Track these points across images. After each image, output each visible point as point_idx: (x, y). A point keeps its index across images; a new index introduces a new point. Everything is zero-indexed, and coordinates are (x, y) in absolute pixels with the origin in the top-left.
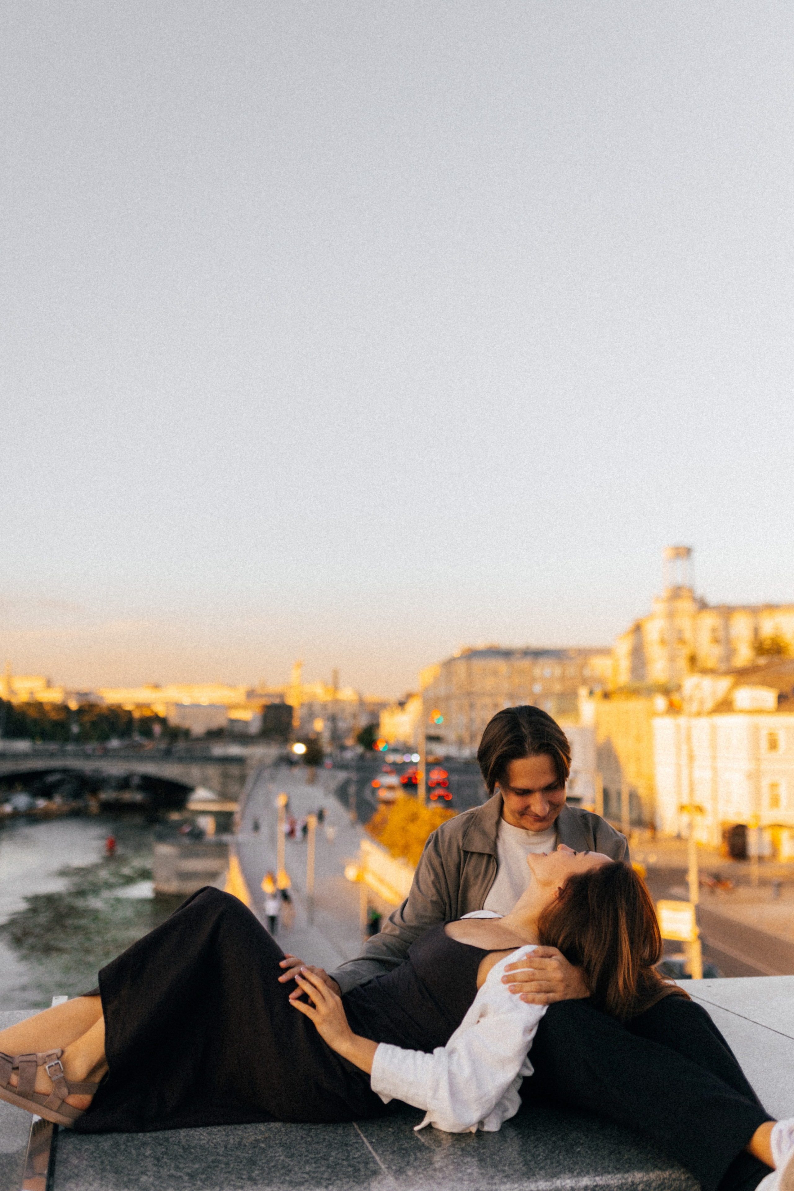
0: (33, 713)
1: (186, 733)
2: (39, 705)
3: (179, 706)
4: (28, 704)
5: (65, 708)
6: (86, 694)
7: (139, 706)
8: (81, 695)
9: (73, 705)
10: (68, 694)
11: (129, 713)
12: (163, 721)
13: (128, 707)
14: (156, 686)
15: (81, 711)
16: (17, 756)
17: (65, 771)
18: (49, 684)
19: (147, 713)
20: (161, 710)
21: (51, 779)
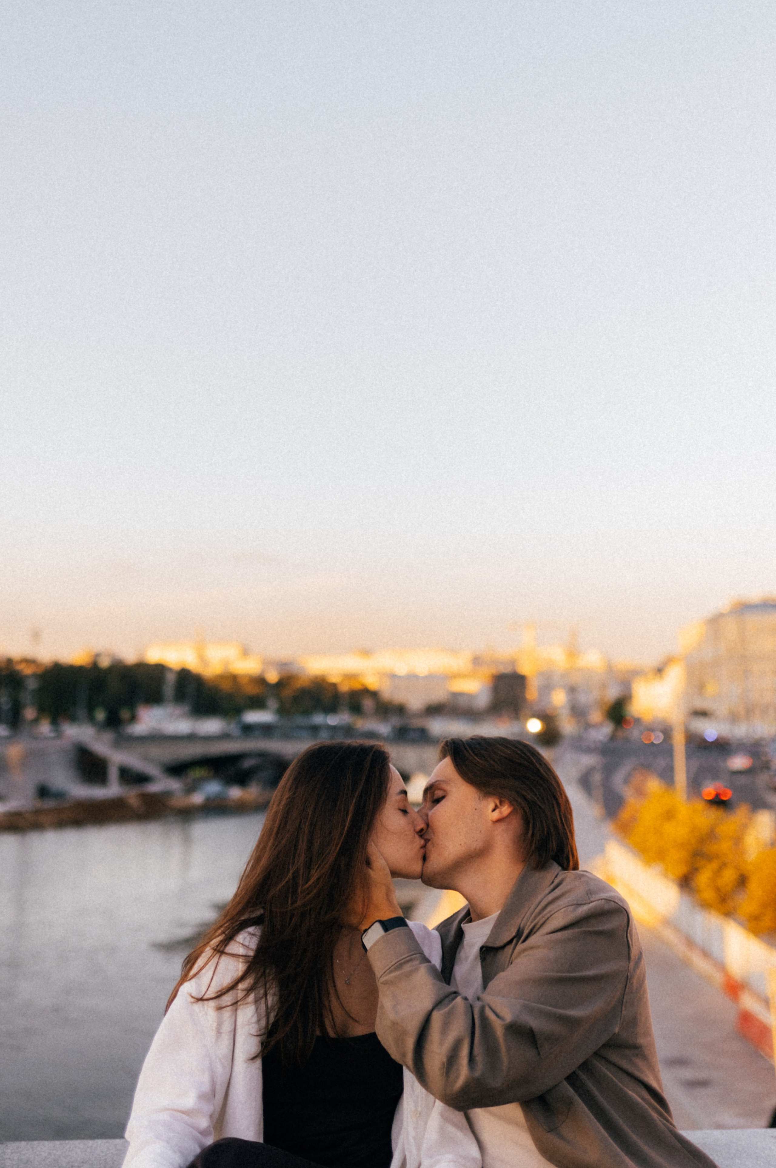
0: (226, 686)
1: (400, 710)
2: (234, 678)
3: (393, 676)
4: (221, 677)
5: (261, 681)
6: (285, 664)
7: (350, 677)
8: (283, 665)
9: (273, 677)
10: (267, 663)
11: (334, 685)
12: (374, 694)
13: (334, 679)
14: (366, 653)
15: (281, 684)
16: (208, 739)
17: (262, 755)
18: (245, 652)
19: (357, 686)
20: (372, 682)
21: (247, 764)
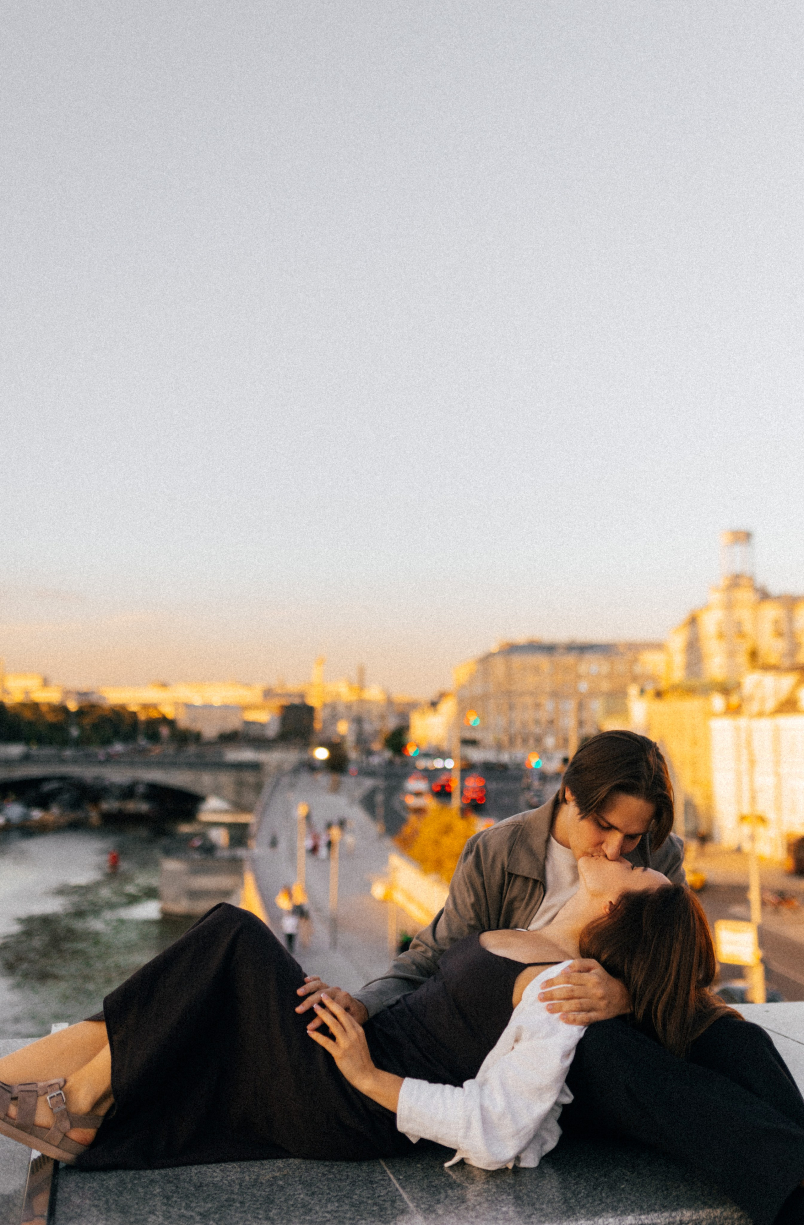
0: (28, 715)
1: (197, 737)
2: (35, 706)
3: (189, 706)
4: (23, 705)
5: (63, 709)
6: (86, 694)
7: (145, 707)
8: (82, 695)
9: (73, 706)
10: (67, 693)
11: (134, 714)
12: (171, 723)
13: (133, 708)
14: (164, 685)
15: (81, 713)
16: (8, 762)
17: (62, 778)
18: (46, 683)
19: (154, 715)
20: (169, 712)
21: (48, 787)
